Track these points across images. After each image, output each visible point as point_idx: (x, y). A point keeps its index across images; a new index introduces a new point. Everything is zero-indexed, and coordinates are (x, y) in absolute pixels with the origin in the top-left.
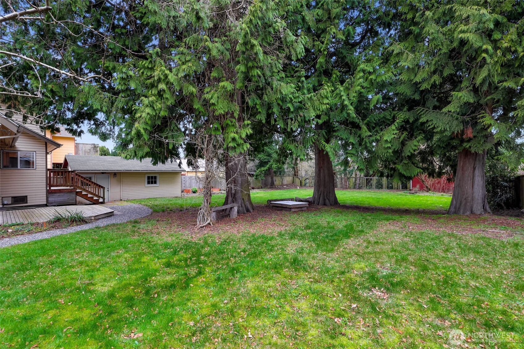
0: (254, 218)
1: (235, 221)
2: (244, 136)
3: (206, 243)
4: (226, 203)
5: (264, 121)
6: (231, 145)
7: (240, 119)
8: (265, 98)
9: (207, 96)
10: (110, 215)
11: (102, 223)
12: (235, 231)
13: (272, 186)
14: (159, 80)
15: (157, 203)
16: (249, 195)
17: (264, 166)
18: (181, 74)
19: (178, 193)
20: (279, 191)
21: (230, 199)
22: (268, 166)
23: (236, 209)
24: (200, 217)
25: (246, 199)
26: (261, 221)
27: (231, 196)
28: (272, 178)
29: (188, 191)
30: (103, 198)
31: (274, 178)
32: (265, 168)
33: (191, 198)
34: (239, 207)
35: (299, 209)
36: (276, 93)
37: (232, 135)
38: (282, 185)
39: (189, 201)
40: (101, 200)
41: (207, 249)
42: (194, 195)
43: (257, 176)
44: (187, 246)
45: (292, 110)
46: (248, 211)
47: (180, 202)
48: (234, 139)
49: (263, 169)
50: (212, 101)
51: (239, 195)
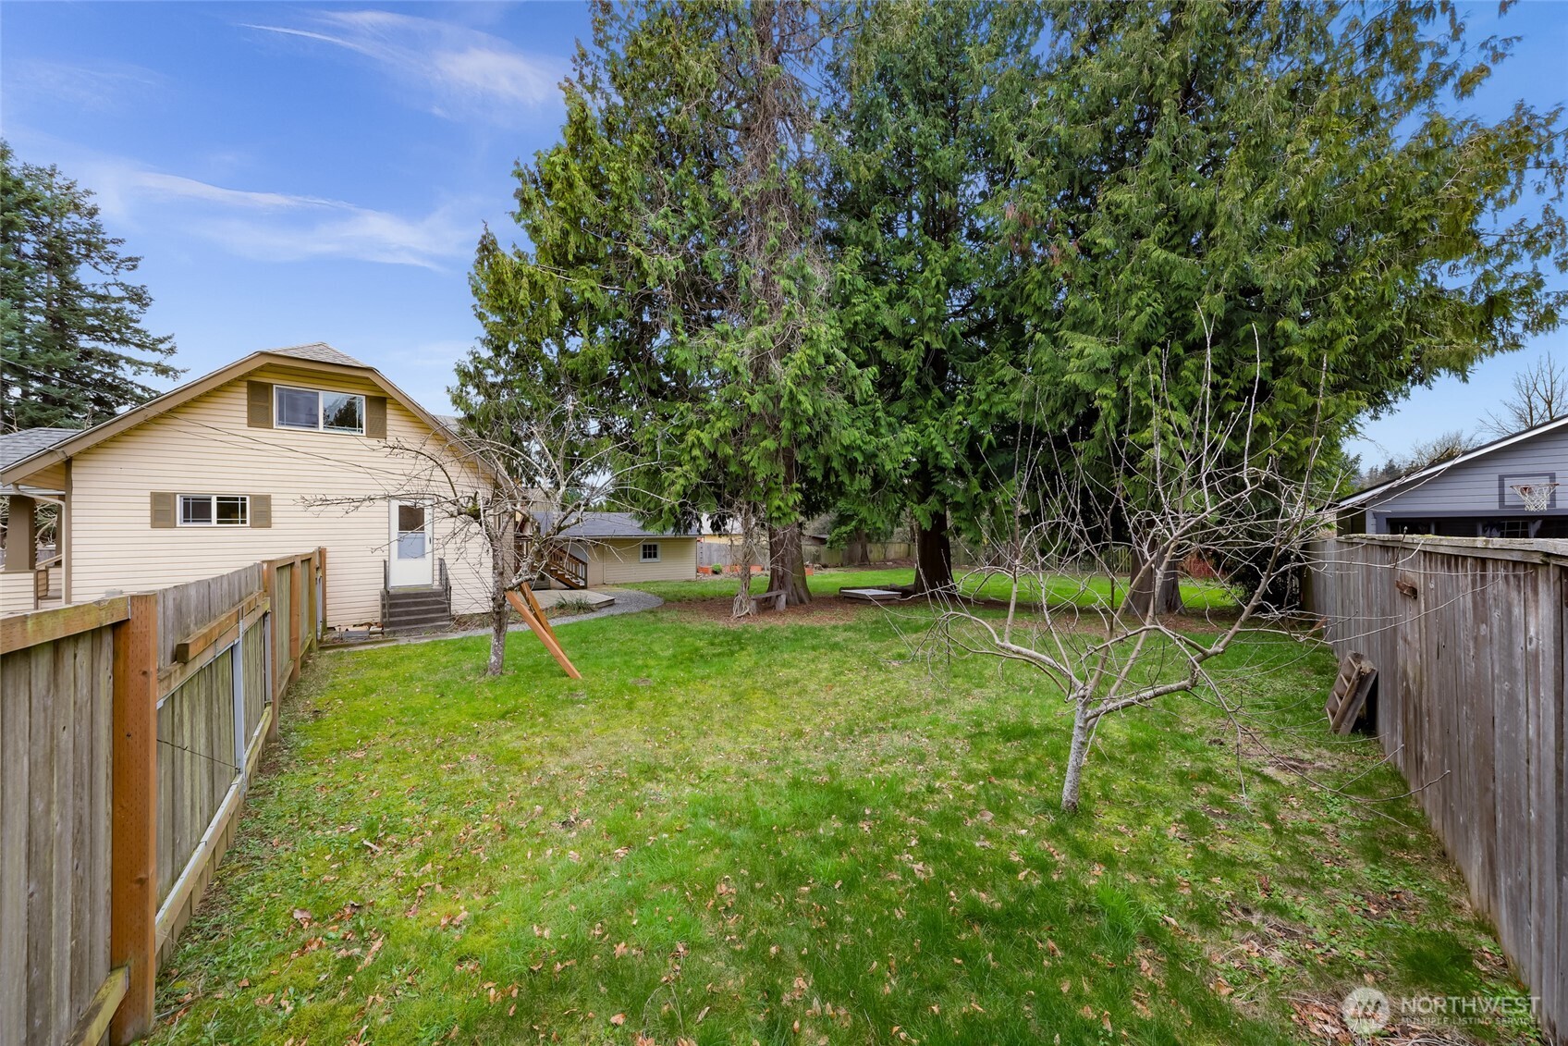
0: (809, 611)
1: (781, 614)
2: (791, 503)
3: (747, 631)
4: (771, 589)
5: (820, 479)
6: (775, 515)
7: (788, 481)
8: (821, 450)
9: (746, 458)
10: (610, 603)
11: (606, 612)
12: (780, 623)
13: (864, 562)
14: (693, 445)
15: (663, 589)
16: (804, 580)
17: (846, 525)
18: (716, 435)
19: (692, 574)
20: (875, 572)
21: (776, 584)
22: (854, 523)
23: (783, 598)
24: (736, 606)
25: (799, 584)
26: (818, 614)
27: (777, 580)
28: (864, 547)
29: (705, 572)
30: (585, 580)
31: (869, 546)
32: (848, 528)
33: (714, 583)
34: (788, 596)
35: (886, 601)
36: (834, 442)
37: (777, 502)
38: (885, 560)
39: (711, 588)
40: (582, 584)
41: (747, 636)
42: (716, 577)
43: (831, 543)
44: (726, 633)
45: (860, 459)
46: (802, 601)
47: (697, 588)
48: (779, 508)
49: (843, 529)
50: (752, 464)
51: (789, 579)
